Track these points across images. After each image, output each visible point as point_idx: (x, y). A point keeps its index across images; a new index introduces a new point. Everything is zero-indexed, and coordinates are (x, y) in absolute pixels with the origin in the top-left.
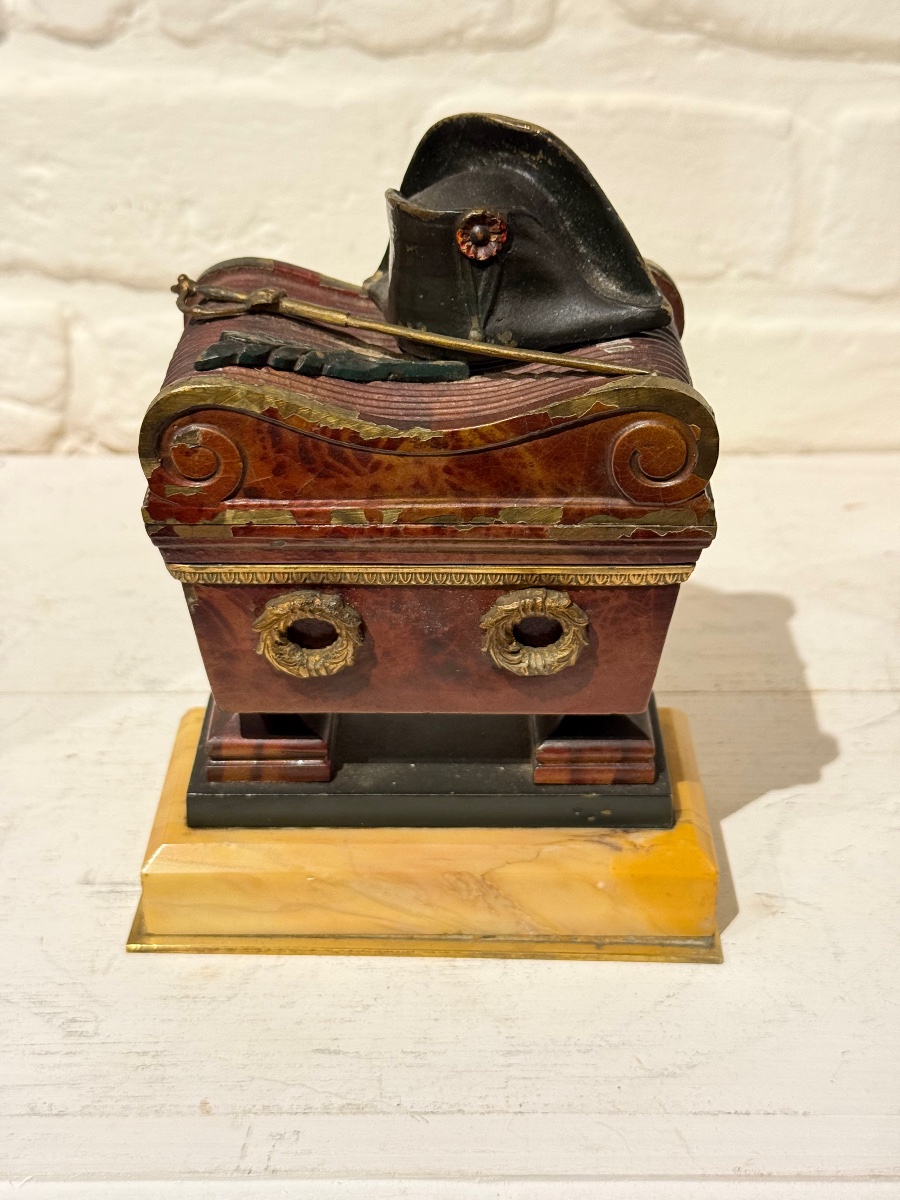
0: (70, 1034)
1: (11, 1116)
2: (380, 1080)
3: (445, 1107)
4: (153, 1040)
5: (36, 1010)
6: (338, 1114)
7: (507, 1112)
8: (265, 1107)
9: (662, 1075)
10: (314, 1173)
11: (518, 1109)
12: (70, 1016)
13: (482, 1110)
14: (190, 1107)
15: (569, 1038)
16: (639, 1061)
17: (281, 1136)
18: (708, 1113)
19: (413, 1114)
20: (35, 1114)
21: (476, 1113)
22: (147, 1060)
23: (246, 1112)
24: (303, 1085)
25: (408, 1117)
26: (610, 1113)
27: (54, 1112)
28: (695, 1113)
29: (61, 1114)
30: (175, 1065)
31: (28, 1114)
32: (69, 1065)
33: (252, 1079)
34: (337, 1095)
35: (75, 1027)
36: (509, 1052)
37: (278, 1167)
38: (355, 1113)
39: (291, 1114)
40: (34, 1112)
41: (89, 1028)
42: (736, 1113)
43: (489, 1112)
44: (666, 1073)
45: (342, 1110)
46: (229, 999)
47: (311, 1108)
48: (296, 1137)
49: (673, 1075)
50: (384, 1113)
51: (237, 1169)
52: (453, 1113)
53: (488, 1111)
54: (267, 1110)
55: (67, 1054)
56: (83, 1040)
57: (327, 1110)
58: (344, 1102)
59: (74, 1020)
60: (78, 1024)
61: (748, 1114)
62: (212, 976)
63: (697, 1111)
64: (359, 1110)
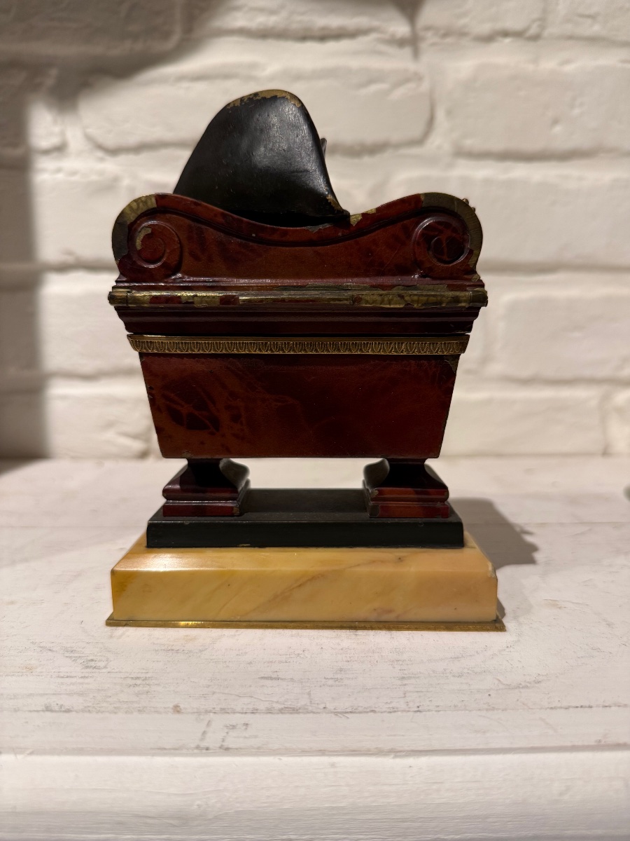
0: (87, 667)
1: (30, 711)
2: (309, 694)
3: (360, 709)
4: (144, 671)
5: (68, 655)
6: (278, 713)
7: (409, 711)
8: (222, 709)
9: (519, 687)
10: (259, 751)
11: (417, 709)
12: (90, 658)
13: (388, 710)
14: (165, 708)
15: (445, 670)
16: (499, 681)
17: (234, 727)
18: (561, 708)
19: (336, 713)
20: (47, 711)
21: (385, 712)
22: (138, 682)
23: (207, 712)
24: (252, 697)
25: (333, 715)
26: (487, 710)
27: (63, 709)
28: (551, 708)
29: (68, 711)
30: (159, 685)
31: (43, 711)
32: (82, 684)
33: (214, 693)
34: (277, 702)
35: (93, 664)
36: (403, 678)
37: (230, 746)
38: (291, 713)
39: (242, 713)
40: (48, 709)
41: (102, 664)
42: (582, 707)
43: (395, 712)
44: (521, 686)
45: (281, 711)
46: (201, 651)
47: (257, 710)
48: (245, 727)
49: (526, 687)
50: (314, 713)
51: (198, 747)
52: (367, 712)
53: (393, 711)
54: (224, 711)
55: (82, 677)
56: (95, 670)
57: (269, 711)
58: (283, 706)
59: (92, 660)
60: (93, 662)
61: (590, 707)
62: (191, 640)
63: (553, 706)
64: (295, 711)
